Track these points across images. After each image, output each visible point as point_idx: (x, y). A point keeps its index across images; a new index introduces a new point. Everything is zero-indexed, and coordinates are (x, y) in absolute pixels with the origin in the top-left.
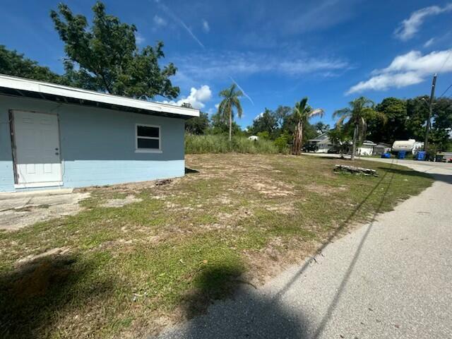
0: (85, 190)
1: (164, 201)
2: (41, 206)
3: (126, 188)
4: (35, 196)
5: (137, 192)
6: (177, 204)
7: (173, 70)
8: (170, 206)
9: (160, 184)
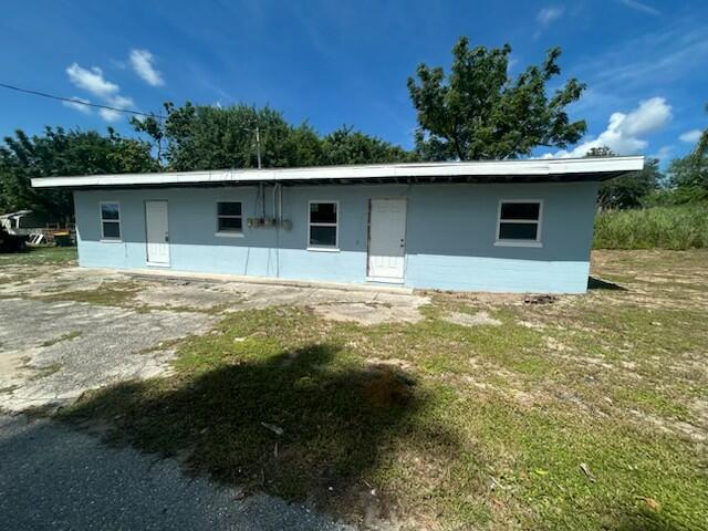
0: (425, 293)
1: (542, 334)
2: (384, 305)
3: (476, 299)
4: (379, 292)
5: (494, 309)
6: (570, 346)
7: (575, 92)
8: (554, 347)
9: (533, 302)
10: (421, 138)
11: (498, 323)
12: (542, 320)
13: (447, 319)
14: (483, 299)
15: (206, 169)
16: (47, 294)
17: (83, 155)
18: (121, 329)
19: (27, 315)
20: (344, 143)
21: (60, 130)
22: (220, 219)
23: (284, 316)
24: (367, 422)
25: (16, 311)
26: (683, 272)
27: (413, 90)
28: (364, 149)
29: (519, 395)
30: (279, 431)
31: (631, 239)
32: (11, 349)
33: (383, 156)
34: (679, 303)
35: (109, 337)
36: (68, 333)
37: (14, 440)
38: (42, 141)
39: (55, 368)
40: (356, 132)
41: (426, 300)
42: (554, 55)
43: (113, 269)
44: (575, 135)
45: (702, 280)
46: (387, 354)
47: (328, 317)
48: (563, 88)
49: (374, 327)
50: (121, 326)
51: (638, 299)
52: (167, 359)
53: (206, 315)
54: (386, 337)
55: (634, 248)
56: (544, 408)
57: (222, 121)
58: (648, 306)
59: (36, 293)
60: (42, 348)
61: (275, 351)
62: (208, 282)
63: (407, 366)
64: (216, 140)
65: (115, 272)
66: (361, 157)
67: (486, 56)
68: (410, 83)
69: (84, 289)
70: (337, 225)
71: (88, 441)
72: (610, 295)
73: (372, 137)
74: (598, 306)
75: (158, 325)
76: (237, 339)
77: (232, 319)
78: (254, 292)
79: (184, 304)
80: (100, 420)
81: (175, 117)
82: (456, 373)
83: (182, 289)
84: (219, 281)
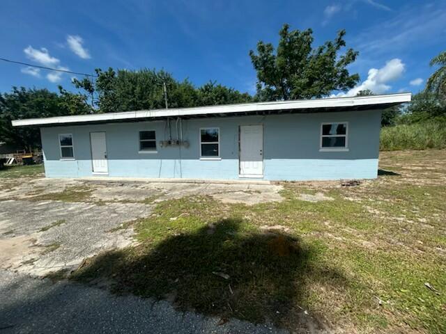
0: (278, 183)
1: (362, 205)
2: (256, 192)
3: (311, 185)
4: (250, 183)
5: (325, 190)
6: (382, 211)
7: (352, 57)
8: (372, 212)
9: (347, 185)
10: (259, 87)
11: (331, 199)
12: (358, 196)
13: (299, 198)
14: (316, 185)
15: (124, 111)
16: (31, 196)
17: (39, 104)
18: (91, 216)
19: (22, 211)
20: (211, 92)
21: (23, 89)
22: (141, 142)
23: (196, 202)
24: (279, 267)
25: (13, 208)
26: (428, 163)
27: (253, 57)
28: (224, 95)
29: (365, 243)
30: (227, 277)
31: (392, 144)
32: (20, 234)
33: (236, 99)
34: (435, 181)
35: (85, 222)
36: (55, 221)
37: (49, 296)
38: (11, 96)
39: (56, 245)
40: (218, 84)
41: (280, 188)
42: (342, 34)
43: (69, 178)
44: (353, 83)
45: (441, 167)
46: (272, 222)
47: (224, 201)
48: (345, 55)
49: (256, 206)
50: (90, 214)
51: (409, 180)
52: (130, 234)
53: (144, 204)
54: (266, 212)
55: (394, 150)
56: (385, 251)
57: (134, 80)
58: (417, 184)
59: (23, 196)
60: (42, 233)
61: (200, 226)
62: (136, 184)
63: (287, 229)
64: (130, 92)
65: (72, 179)
66: (223, 100)
67: (300, 35)
68: (251, 53)
69: (54, 192)
70: (219, 143)
71: (102, 293)
72: (392, 178)
73: (228, 88)
74: (387, 186)
75: (115, 213)
76: (171, 219)
77: (163, 206)
78: (169, 188)
79: (126, 198)
80: (103, 278)
81: (102, 78)
82: (320, 232)
83: (120, 189)
84: (143, 182)
